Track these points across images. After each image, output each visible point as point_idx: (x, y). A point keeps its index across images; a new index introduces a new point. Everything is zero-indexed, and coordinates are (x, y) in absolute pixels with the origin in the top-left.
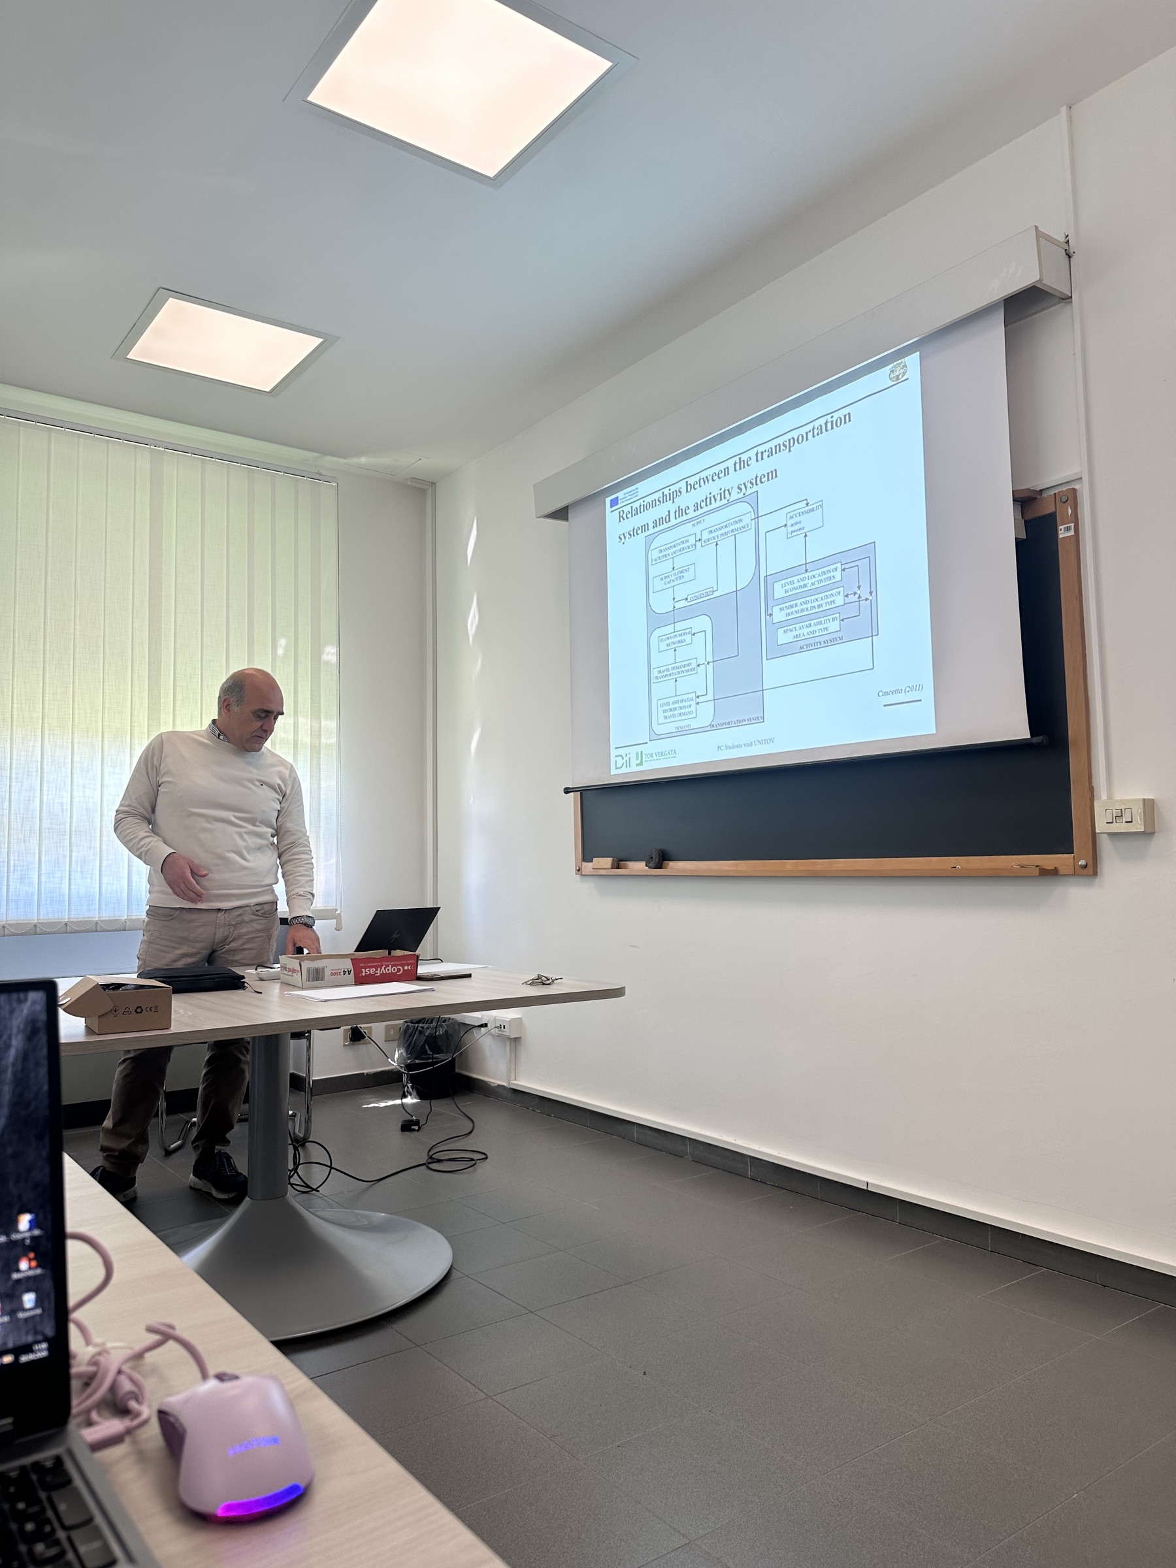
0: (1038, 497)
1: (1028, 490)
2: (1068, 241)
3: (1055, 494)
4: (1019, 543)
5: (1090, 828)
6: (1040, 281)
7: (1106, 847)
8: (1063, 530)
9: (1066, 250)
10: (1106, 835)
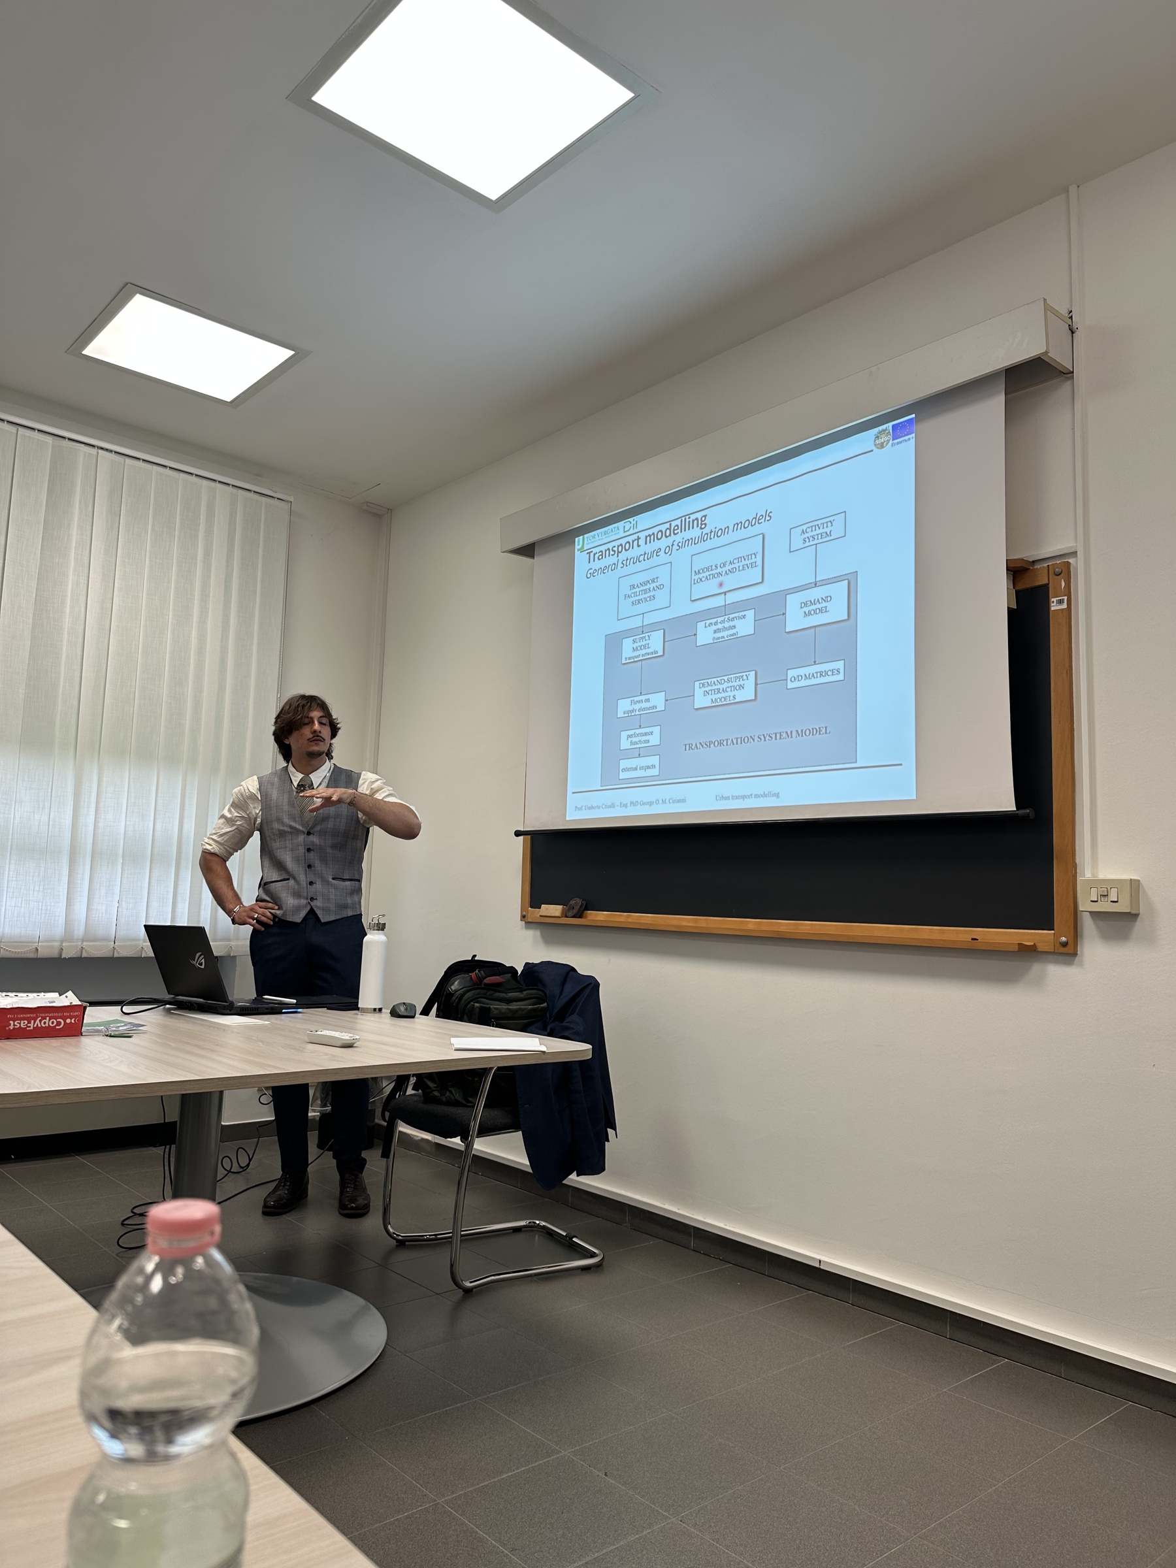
0: (1031, 568)
1: (1022, 560)
2: (1072, 317)
3: (1048, 566)
4: (1011, 612)
5: (1072, 906)
6: (1046, 353)
7: (1088, 924)
8: (1055, 602)
9: (1069, 325)
10: (1088, 913)
